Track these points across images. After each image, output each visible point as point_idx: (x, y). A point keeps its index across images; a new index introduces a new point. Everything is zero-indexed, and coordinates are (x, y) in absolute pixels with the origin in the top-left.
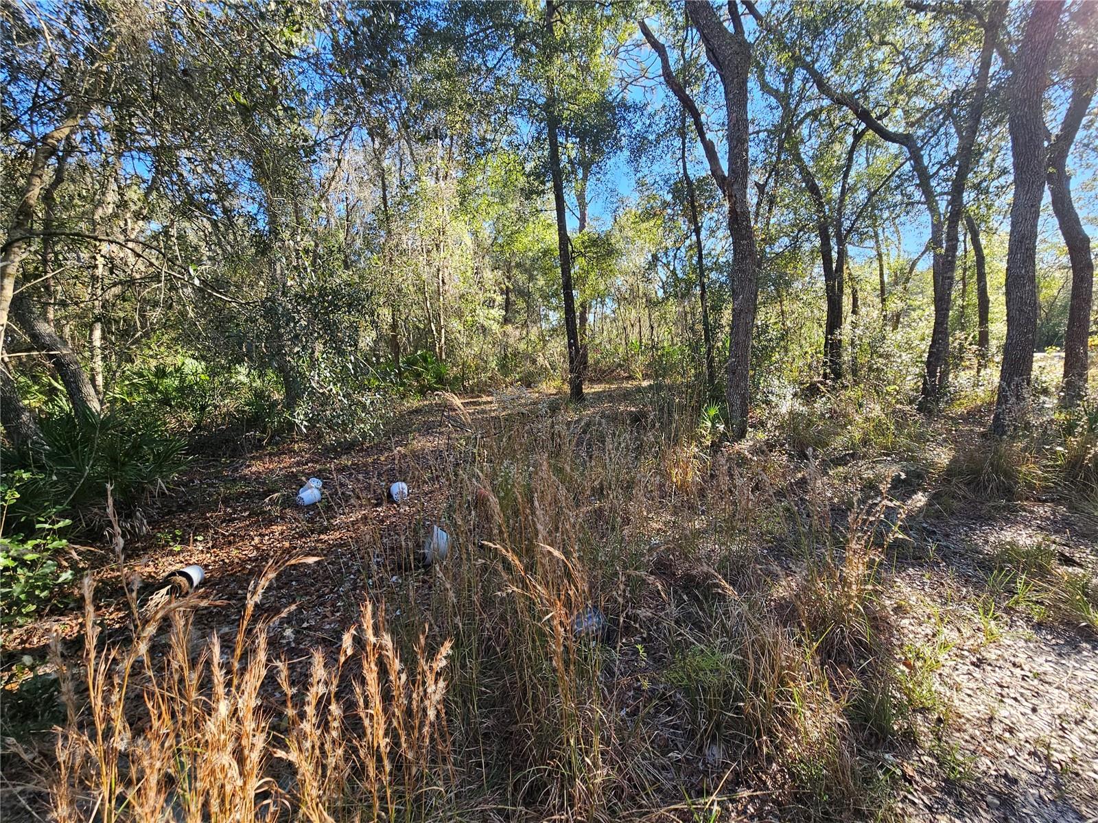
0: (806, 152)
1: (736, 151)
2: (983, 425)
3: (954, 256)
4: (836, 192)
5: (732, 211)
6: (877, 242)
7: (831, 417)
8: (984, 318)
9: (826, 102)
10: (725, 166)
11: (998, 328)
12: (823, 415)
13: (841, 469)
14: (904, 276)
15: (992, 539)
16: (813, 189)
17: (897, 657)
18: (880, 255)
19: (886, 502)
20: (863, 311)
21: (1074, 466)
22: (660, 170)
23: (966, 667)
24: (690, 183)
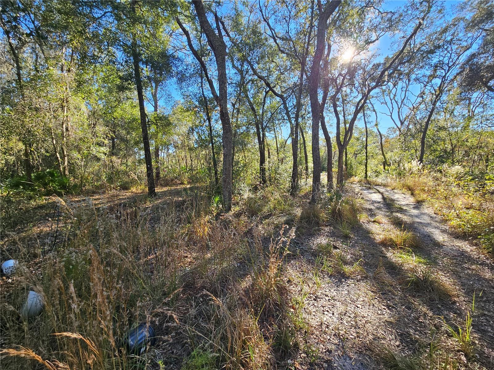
0: (250, 95)
1: (222, 86)
2: (309, 199)
3: (297, 139)
4: (261, 112)
5: (221, 111)
6: (275, 132)
7: (263, 199)
8: (307, 162)
9: (256, 77)
10: (218, 93)
11: (311, 165)
12: (260, 198)
13: (267, 220)
14: (284, 145)
15: (315, 243)
16: (253, 109)
17: (290, 305)
18: (276, 137)
19: (282, 239)
20: (272, 157)
21: (333, 213)
22: (192, 90)
23: (312, 302)
24: (205, 98)
